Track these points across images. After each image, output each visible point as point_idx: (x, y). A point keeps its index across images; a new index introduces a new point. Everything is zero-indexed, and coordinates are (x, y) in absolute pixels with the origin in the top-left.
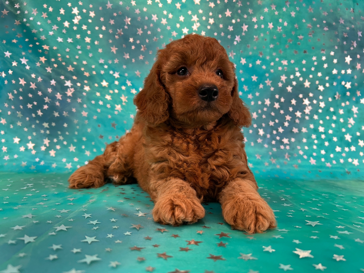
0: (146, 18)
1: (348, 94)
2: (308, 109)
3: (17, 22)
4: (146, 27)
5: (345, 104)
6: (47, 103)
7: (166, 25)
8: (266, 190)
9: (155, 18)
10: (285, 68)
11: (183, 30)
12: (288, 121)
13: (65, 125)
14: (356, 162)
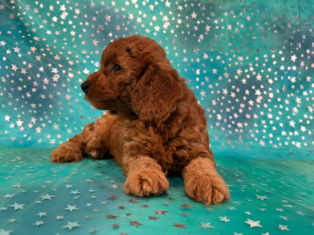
0: (124, 17)
1: (293, 87)
2: (259, 98)
3: (12, 16)
4: (123, 24)
5: (291, 95)
6: (35, 87)
7: (141, 23)
8: (222, 167)
9: (131, 17)
10: (241, 63)
11: (155, 28)
12: (242, 108)
13: (51, 106)
14: (298, 145)
